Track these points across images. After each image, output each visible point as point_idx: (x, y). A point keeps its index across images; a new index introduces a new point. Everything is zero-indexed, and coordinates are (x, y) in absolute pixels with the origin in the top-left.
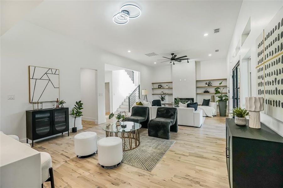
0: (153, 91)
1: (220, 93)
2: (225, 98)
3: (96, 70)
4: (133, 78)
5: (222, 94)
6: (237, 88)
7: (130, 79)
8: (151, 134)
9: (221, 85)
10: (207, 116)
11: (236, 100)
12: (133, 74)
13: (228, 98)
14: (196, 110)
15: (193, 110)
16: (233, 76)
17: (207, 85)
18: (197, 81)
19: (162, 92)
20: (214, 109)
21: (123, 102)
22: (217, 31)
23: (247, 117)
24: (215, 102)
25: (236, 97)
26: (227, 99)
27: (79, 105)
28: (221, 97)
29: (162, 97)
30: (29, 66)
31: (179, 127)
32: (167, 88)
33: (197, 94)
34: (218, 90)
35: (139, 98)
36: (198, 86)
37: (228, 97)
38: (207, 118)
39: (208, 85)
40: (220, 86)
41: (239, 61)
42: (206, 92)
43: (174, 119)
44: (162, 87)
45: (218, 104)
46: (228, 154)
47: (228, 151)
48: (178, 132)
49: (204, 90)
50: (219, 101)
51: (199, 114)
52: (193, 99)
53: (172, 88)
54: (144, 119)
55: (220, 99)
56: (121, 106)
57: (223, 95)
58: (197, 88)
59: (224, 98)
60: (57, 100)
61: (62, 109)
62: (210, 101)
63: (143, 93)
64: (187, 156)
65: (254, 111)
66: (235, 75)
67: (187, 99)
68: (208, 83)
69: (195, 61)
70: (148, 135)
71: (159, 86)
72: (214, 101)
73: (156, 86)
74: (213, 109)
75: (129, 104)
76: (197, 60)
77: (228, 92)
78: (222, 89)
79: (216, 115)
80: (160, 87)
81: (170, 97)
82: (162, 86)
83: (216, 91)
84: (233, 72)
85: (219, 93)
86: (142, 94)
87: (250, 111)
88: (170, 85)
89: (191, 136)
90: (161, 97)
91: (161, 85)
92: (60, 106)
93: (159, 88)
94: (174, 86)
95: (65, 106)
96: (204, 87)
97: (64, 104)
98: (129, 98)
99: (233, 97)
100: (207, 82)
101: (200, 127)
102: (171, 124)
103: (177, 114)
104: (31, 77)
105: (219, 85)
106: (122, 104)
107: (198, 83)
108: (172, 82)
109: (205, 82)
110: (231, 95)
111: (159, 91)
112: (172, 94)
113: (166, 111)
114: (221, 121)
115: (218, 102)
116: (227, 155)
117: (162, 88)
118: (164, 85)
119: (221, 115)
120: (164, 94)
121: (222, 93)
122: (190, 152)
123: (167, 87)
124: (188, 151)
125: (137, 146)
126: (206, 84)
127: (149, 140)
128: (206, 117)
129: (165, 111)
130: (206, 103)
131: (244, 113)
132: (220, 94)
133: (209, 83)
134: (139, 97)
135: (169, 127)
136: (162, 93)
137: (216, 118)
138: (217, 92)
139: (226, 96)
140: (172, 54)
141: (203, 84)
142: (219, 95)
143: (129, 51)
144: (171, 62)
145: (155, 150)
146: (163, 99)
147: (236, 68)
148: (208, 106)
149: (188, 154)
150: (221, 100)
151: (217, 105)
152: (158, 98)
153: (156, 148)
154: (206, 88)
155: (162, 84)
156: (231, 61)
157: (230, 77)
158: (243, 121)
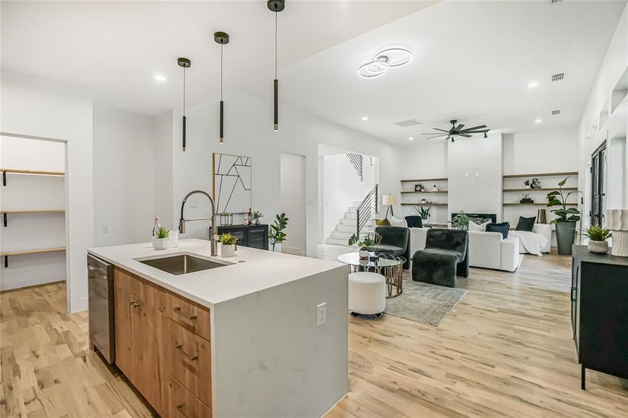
0: (403, 197)
1: (560, 204)
2: (571, 215)
3: (305, 157)
4: (361, 169)
5: (564, 207)
6: (599, 193)
7: (356, 172)
8: (418, 277)
9: (562, 187)
10: (529, 254)
11: (597, 219)
12: (361, 162)
13: (579, 215)
14: (505, 237)
15: (499, 236)
16: (593, 169)
17: (528, 187)
18: (504, 177)
19: (424, 200)
20: (544, 237)
21: (341, 220)
22: (558, 77)
23: (609, 240)
24: (546, 223)
25: (597, 212)
26: (578, 218)
27: (283, 220)
28: (563, 213)
29: (423, 210)
30: (214, 154)
31: (470, 270)
32: (433, 192)
33: (504, 205)
34: (554, 197)
35: (377, 211)
36: (505, 188)
37: (579, 213)
38: (527, 256)
39: (532, 186)
40: (560, 189)
41: (605, 142)
42: (527, 201)
43: (462, 251)
44: (422, 190)
45: (554, 229)
46: (574, 297)
47: (574, 291)
48: (469, 277)
49: (520, 197)
50: (558, 221)
51: (512, 245)
52: (493, 217)
53: (447, 192)
54: (402, 250)
55: (558, 217)
56: (340, 227)
57: (567, 208)
58: (504, 191)
59: (568, 216)
60: (249, 211)
61: (258, 226)
62: (536, 220)
63: (385, 200)
64: (496, 312)
65: (620, 231)
66: (598, 166)
67: (480, 216)
68: (531, 182)
69: (502, 134)
70: (411, 278)
71: (416, 186)
72: (544, 221)
73: (411, 187)
74: (542, 237)
75: (358, 223)
76: (505, 131)
77: (579, 203)
78: (565, 195)
79: (549, 251)
80: (418, 188)
81: (442, 211)
82: (423, 188)
83: (550, 200)
84: (594, 159)
85: (558, 203)
86: (383, 204)
87: (613, 230)
88: (442, 186)
89: (496, 285)
90: (421, 211)
91: (420, 186)
92: (254, 222)
93: (416, 190)
94: (450, 186)
95: (262, 221)
96: (522, 190)
97: (259, 219)
98: (358, 211)
99: (591, 214)
100: (528, 179)
101: (514, 272)
102: (458, 261)
103: (468, 242)
104: (216, 173)
105: (559, 187)
106: (341, 223)
107: (506, 183)
108: (447, 179)
109: (525, 179)
110: (585, 209)
111: (417, 198)
112: (447, 205)
113: (447, 237)
114: (561, 264)
115: (554, 225)
116: (572, 299)
117: (424, 192)
118: (428, 186)
119: (560, 252)
120: (427, 204)
121: (565, 205)
122: (499, 307)
123: (435, 189)
124: (497, 306)
125: (399, 293)
126: (527, 183)
127: (417, 287)
128: (525, 254)
129: (444, 236)
130: (526, 225)
131: (605, 234)
132: (562, 207)
133: (534, 182)
134: (376, 209)
135: (456, 264)
136: (424, 202)
137: (548, 257)
138: (552, 201)
139: (576, 211)
140: (453, 122)
141: (520, 184)
142: (558, 208)
143: (365, 119)
144: (448, 138)
145: (434, 301)
146: (425, 214)
147: (600, 152)
148: (531, 231)
149: (497, 310)
150: (562, 219)
151: (553, 231)
152: (414, 212)
153: (434, 298)
154: (526, 193)
155: (423, 184)
156: (589, 136)
157: (587, 170)
158: (601, 246)
